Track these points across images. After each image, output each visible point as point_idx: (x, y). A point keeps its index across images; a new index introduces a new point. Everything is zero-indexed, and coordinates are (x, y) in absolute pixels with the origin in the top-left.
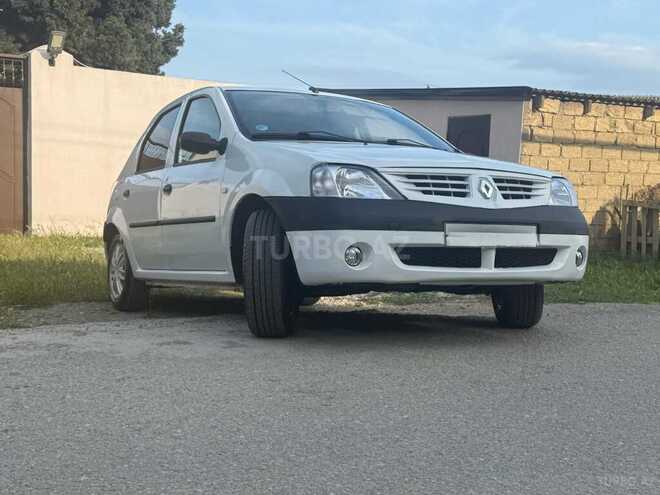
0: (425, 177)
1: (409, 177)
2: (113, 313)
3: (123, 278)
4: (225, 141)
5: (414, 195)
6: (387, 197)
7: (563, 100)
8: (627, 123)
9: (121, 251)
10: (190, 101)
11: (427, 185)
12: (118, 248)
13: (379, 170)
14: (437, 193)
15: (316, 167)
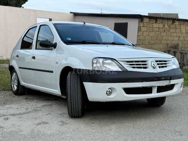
0: (133, 62)
1: (128, 62)
2: (14, 97)
3: (17, 84)
4: (56, 44)
5: (130, 69)
6: (120, 70)
7: (150, 18)
8: (168, 25)
9: (15, 75)
10: (40, 26)
11: (134, 65)
12: (14, 74)
13: (117, 60)
14: (137, 68)
15: (94, 59)
